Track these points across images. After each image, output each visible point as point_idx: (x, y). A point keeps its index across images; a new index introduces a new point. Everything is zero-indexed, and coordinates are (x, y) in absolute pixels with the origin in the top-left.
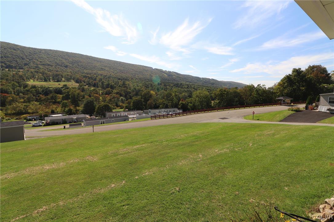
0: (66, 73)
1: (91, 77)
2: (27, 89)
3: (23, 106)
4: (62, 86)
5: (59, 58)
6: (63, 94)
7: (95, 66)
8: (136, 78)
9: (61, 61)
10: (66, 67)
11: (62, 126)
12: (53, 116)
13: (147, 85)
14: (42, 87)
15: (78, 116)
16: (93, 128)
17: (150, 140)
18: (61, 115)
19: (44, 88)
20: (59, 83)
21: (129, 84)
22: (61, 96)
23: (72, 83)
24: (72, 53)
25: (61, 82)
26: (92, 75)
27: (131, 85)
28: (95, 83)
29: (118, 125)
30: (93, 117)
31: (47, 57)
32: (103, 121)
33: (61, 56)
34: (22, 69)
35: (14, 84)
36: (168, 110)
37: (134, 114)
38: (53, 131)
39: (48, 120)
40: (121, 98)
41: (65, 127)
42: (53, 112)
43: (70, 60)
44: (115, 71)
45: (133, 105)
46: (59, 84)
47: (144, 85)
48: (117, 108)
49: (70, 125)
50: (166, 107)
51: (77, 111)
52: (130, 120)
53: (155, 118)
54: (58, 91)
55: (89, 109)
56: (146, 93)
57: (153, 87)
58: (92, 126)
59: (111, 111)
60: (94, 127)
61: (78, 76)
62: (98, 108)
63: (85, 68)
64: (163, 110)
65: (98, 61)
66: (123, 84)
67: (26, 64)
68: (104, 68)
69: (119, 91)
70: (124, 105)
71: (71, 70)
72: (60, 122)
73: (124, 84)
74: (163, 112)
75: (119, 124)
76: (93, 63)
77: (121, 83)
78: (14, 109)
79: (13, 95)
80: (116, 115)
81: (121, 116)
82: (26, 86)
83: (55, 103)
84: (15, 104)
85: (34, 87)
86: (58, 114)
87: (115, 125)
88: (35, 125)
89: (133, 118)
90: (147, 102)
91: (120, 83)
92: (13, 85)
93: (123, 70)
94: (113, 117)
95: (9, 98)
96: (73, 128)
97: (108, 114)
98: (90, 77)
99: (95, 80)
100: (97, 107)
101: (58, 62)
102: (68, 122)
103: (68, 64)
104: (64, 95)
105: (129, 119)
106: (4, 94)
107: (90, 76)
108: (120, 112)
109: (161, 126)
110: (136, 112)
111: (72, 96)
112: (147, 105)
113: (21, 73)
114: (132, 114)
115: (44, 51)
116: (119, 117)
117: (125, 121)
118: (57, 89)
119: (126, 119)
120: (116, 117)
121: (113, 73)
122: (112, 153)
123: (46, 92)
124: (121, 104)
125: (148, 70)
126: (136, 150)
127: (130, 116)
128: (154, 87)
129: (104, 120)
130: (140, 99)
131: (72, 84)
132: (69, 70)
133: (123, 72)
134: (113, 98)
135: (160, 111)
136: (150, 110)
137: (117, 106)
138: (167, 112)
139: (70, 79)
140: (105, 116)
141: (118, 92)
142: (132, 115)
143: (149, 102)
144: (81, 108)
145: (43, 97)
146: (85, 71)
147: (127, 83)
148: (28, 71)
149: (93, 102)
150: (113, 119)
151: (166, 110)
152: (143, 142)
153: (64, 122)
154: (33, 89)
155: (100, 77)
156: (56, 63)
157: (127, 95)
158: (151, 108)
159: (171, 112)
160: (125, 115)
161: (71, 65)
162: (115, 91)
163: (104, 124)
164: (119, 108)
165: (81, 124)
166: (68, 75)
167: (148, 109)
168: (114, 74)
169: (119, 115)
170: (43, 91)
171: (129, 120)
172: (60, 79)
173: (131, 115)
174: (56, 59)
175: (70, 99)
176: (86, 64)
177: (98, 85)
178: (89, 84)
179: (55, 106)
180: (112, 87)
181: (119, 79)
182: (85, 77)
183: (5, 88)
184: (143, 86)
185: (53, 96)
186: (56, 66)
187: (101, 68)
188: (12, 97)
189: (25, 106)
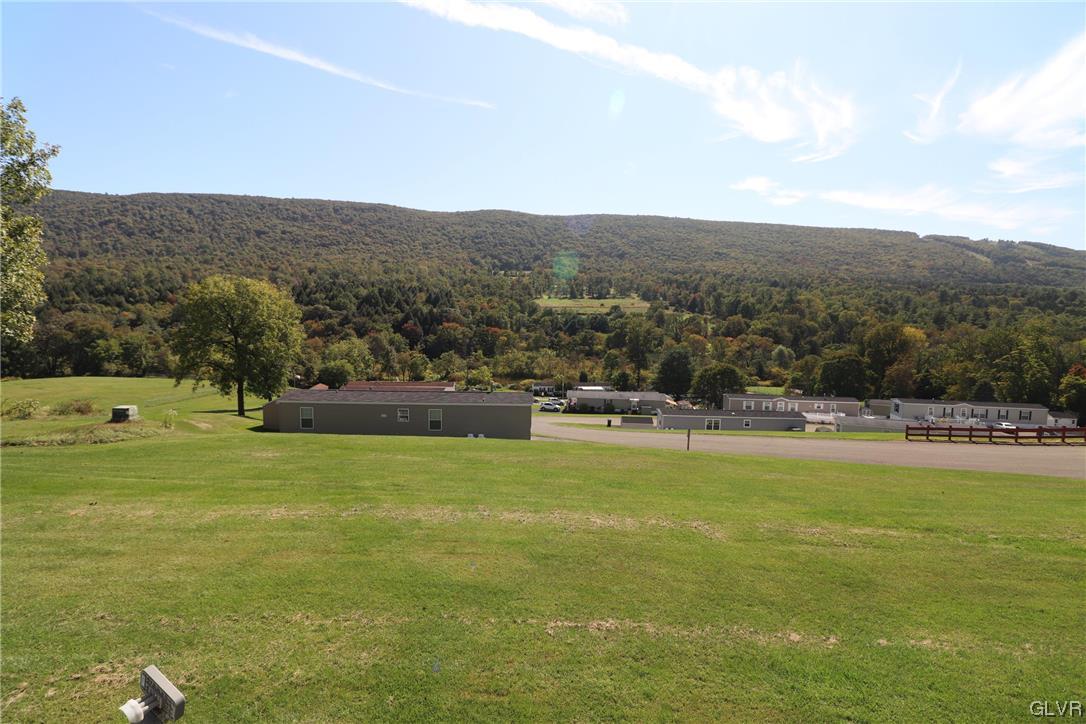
0: (619, 275)
1: (685, 283)
2: (534, 317)
3: (525, 359)
4: (607, 310)
5: (606, 234)
6: (611, 332)
7: (699, 247)
8: (842, 279)
9: (612, 241)
10: (622, 256)
11: (602, 419)
12: (584, 388)
13: (886, 303)
14: (563, 314)
15: (644, 396)
16: (689, 436)
17: (925, 522)
18: (600, 388)
19: (570, 314)
20: (602, 301)
21: (809, 301)
22: (605, 336)
23: (632, 301)
24: (638, 218)
25: (606, 298)
26: (687, 275)
27: (820, 305)
28: (694, 299)
29: (769, 439)
30: (685, 403)
31: (581, 236)
32: (714, 418)
33: (611, 228)
34: (529, 269)
35: (512, 305)
36: (993, 410)
37: (826, 411)
38: (583, 429)
39: (573, 399)
40: (776, 350)
41: (609, 422)
42: (584, 379)
43: (634, 237)
44: (762, 259)
45: (825, 378)
46: (602, 305)
47: (872, 302)
48: (760, 383)
49: (624, 420)
50: (984, 395)
51: (641, 380)
52: (810, 429)
53: (928, 435)
54: (599, 324)
55: (675, 380)
56: (881, 332)
57: (914, 312)
58: (686, 431)
59: (743, 392)
60: (691, 436)
61: (649, 281)
62: (701, 377)
63: (669, 256)
64: (966, 407)
65: (709, 232)
66: (786, 302)
67: (537, 258)
68: (725, 251)
69: (770, 326)
70: (788, 375)
71: (632, 266)
72: (599, 408)
73: (791, 300)
74: (964, 415)
75: (772, 436)
76: (692, 241)
77: (779, 297)
78: (509, 363)
79: (509, 331)
80: (757, 404)
81: (774, 413)
82: (533, 310)
83: (589, 354)
84: (511, 353)
85: (549, 312)
86: (595, 385)
87: (755, 439)
88: (547, 407)
89: (823, 423)
90: (884, 372)
91: (776, 297)
92: (511, 307)
93: (792, 252)
94: (748, 411)
95: (500, 338)
96: (633, 428)
97: (730, 399)
98: (681, 283)
99: (696, 289)
100: (697, 374)
101: (603, 246)
102: (617, 410)
103: (626, 249)
104: (612, 334)
105: (807, 426)
106: (492, 329)
107: (679, 278)
108: (771, 397)
109: (965, 474)
110: (834, 404)
111: (631, 340)
112: (885, 379)
113: (526, 280)
114: (819, 411)
115: (574, 222)
116: (767, 412)
117: (790, 429)
118: (595, 318)
119: (793, 424)
120: (758, 412)
121: (755, 264)
122: (770, 530)
123: (573, 324)
124: (775, 370)
125: (894, 245)
126: (865, 545)
127: (809, 416)
128: (920, 311)
129: (719, 418)
130: (853, 358)
131: (634, 305)
132: (627, 265)
133: (789, 260)
134: (748, 348)
135: (949, 411)
136: (897, 401)
137: (763, 375)
138: (985, 416)
139: (629, 290)
140: (719, 406)
141: (769, 330)
142: (821, 413)
143: (891, 371)
144: (651, 374)
145: (565, 337)
146: (669, 265)
147: (803, 295)
148: (540, 273)
149: (686, 358)
150: (749, 419)
151: (980, 409)
152: (886, 521)
153: (608, 408)
154: (547, 318)
155: (710, 280)
156: (599, 248)
157: (801, 340)
158: (903, 394)
159: (1006, 418)
160: (789, 410)
161: (633, 251)
162: (757, 324)
163: (719, 432)
164: (768, 383)
165: (650, 421)
166: (624, 279)
167: (888, 398)
168: (759, 269)
169: (767, 408)
170: (566, 323)
171: (806, 430)
172: (604, 291)
173: (816, 412)
174: (600, 237)
175: (624, 345)
176: (674, 245)
177: (702, 305)
178: (678, 304)
179: (589, 363)
180: (749, 313)
181: (775, 284)
182: (669, 282)
184: (869, 305)
185: (586, 337)
186: (598, 256)
187: (716, 253)
188: (508, 336)
189: (529, 358)
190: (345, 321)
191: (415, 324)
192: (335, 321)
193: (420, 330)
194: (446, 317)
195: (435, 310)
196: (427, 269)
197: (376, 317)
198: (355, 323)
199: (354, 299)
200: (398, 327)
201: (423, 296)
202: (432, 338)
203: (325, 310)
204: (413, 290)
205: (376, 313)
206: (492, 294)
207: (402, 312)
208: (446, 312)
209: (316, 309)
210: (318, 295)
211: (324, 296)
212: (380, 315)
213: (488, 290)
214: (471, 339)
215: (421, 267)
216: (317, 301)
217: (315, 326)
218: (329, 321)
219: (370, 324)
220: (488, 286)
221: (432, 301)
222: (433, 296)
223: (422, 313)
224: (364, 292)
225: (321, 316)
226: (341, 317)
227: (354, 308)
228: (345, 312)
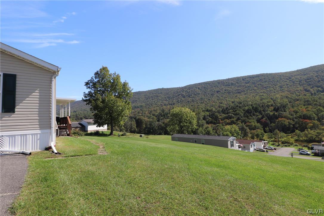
3: (315, 133)
35: (319, 109)
79: (316, 122)
84: (307, 131)
95: (309, 124)
106: (305, 120)
183: (308, 114)
188: (314, 124)
189: (318, 133)
190: (238, 119)
191: (266, 119)
192: (234, 119)
193: (268, 122)
194: (281, 116)
195: (276, 113)
196: (279, 97)
197: (250, 117)
198: (241, 120)
199: (243, 111)
200: (258, 121)
201: (272, 108)
202: (273, 125)
203: (232, 116)
204: (268, 106)
205: (250, 116)
206: (309, 104)
207: (262, 115)
208: (281, 114)
209: (229, 115)
210: (230, 111)
211: (232, 111)
212: (252, 116)
213: (307, 103)
214: (293, 125)
215: (277, 96)
216: (229, 113)
217: (228, 121)
218: (232, 119)
219: (247, 120)
220: (308, 101)
221: (276, 110)
222: (276, 107)
223: (270, 115)
224: (247, 108)
225: (231, 118)
226: (237, 118)
227: (242, 115)
228: (238, 116)
